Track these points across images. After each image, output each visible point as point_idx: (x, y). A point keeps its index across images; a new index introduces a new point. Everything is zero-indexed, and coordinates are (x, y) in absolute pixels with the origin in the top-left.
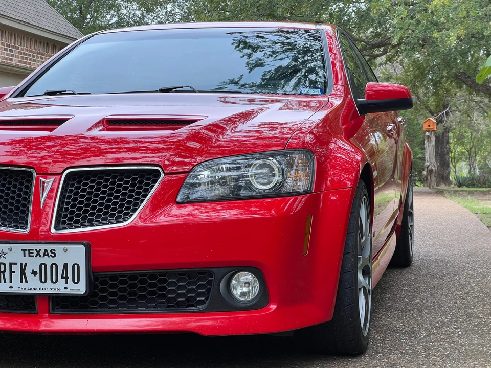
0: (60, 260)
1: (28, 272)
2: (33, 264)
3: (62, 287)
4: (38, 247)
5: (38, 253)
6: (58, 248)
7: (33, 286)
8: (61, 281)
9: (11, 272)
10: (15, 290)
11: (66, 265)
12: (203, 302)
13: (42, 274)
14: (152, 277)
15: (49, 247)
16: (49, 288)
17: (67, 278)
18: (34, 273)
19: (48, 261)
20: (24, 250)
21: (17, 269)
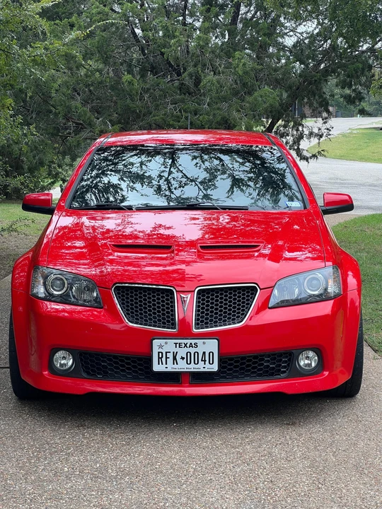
0: (200, 350)
1: (178, 357)
2: (182, 352)
3: (201, 367)
4: (185, 341)
5: (186, 345)
6: (199, 342)
7: (182, 366)
8: (201, 363)
9: (167, 358)
10: (169, 369)
11: (204, 353)
12: (285, 372)
13: (188, 358)
14: (255, 357)
15: (193, 341)
16: (192, 368)
17: (205, 361)
18: (183, 358)
19: (192, 350)
20: (176, 344)
21: (171, 356)
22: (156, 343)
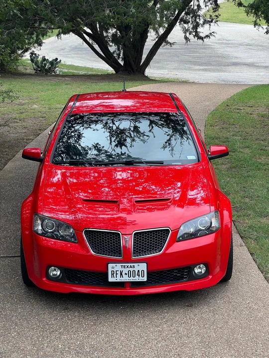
0: (136, 269)
1: (123, 274)
2: (125, 271)
3: (137, 279)
4: (127, 264)
5: (128, 267)
6: (136, 265)
7: (125, 279)
8: (137, 277)
9: (116, 274)
10: (118, 280)
11: (139, 271)
12: (186, 278)
13: (129, 274)
14: (168, 271)
15: (132, 264)
16: (132, 279)
17: (139, 275)
18: (126, 274)
19: (131, 269)
20: (122, 266)
21: (119, 273)
22: (110, 266)
